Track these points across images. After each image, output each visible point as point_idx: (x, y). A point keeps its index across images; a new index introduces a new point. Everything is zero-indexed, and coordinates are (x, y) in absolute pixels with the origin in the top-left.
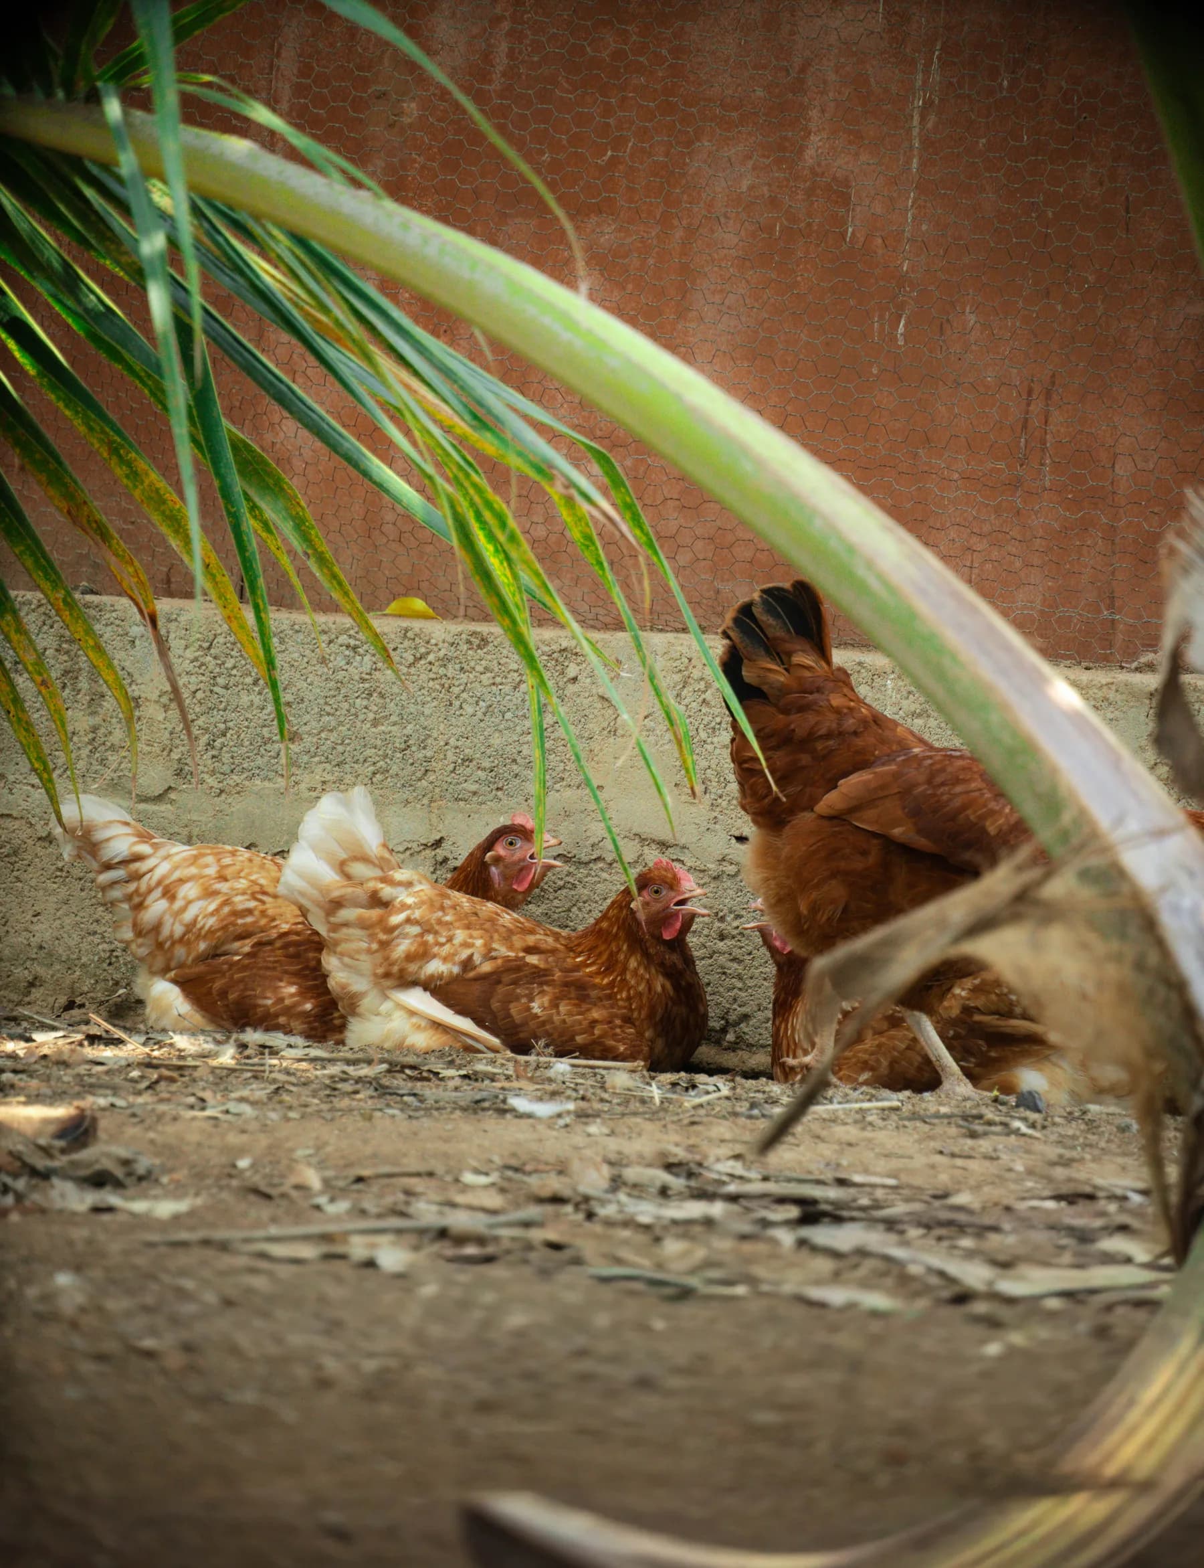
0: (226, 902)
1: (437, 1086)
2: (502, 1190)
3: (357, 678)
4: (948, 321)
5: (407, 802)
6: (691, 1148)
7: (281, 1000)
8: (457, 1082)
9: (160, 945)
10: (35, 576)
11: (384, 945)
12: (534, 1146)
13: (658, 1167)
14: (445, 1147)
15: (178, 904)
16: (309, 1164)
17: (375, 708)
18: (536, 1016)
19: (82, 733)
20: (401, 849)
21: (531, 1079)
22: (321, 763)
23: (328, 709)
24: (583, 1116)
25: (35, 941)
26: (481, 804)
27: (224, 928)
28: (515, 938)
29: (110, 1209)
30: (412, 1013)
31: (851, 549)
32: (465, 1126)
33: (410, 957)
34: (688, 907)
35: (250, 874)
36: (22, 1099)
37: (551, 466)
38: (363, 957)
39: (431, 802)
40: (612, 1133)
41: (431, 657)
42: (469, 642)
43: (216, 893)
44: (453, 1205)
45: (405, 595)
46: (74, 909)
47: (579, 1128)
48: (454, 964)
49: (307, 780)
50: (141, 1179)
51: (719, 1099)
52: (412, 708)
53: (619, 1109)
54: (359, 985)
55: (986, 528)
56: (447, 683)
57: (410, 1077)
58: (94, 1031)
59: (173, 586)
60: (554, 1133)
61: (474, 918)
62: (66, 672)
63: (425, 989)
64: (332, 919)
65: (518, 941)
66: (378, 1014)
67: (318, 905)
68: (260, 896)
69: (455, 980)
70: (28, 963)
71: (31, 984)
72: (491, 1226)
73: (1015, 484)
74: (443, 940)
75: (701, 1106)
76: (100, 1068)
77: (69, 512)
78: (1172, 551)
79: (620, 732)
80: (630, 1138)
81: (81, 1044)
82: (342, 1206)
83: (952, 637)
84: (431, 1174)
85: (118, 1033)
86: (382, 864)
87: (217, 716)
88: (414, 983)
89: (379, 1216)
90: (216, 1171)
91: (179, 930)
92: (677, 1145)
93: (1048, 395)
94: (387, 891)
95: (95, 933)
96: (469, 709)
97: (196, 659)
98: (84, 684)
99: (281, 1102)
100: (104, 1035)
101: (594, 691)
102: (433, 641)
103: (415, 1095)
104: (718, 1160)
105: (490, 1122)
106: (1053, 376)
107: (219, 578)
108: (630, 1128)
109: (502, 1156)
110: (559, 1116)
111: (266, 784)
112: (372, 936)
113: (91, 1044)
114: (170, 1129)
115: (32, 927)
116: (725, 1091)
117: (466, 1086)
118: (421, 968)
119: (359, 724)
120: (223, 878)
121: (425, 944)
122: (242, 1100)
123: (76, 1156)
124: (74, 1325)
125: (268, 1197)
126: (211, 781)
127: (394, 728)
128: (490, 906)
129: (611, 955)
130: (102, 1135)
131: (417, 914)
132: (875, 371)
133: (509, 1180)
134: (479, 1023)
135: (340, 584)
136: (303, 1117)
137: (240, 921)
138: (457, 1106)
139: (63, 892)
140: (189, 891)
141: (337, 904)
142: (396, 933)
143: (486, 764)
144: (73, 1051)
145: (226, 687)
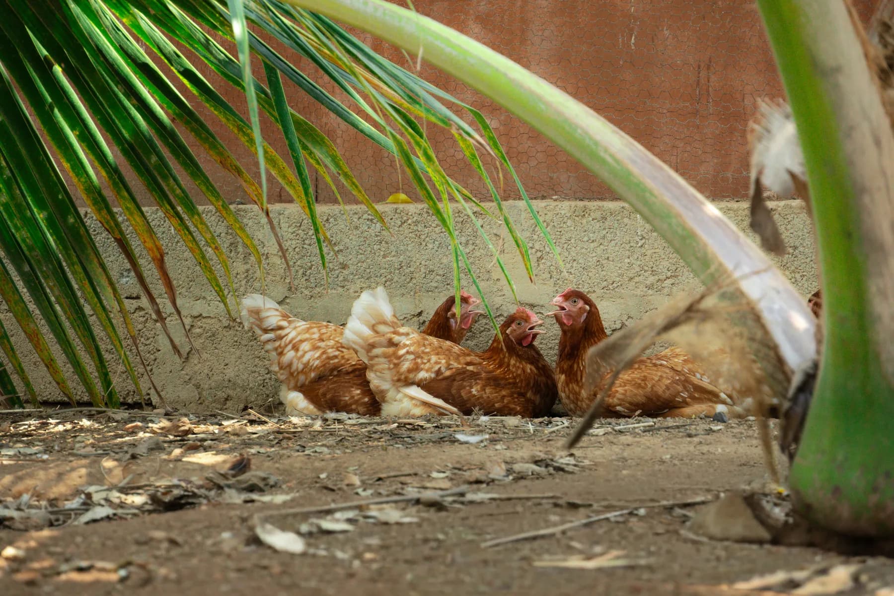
0: (324, 353)
1: (422, 433)
2: (451, 479)
3: (373, 235)
4: (655, 35)
5: (403, 294)
6: (547, 453)
7: (353, 397)
8: (432, 429)
9: (292, 374)
10: (207, 194)
11: (396, 365)
12: (468, 457)
13: (531, 463)
14: (423, 461)
15: (300, 353)
16: (356, 474)
17: (384, 249)
18: (474, 396)
19: (241, 273)
20: (402, 318)
21: (470, 426)
22: (359, 278)
23: (360, 251)
24: (493, 441)
25: (226, 378)
26: (439, 292)
27: (324, 365)
28: (461, 358)
29: (252, 501)
30: (412, 398)
31: (596, 143)
32: (434, 450)
33: (410, 371)
34: (534, 331)
35: (334, 338)
36: (214, 452)
37: (449, 120)
38: (386, 372)
39: (415, 293)
40: (508, 448)
41: (410, 221)
42: (428, 212)
43: (318, 348)
44: (425, 488)
45: (396, 192)
46: (245, 361)
47: (491, 447)
48: (432, 372)
49: (353, 288)
50: (272, 487)
51: (563, 428)
52: (402, 248)
53: (513, 436)
54: (385, 386)
55: (683, 136)
56: (418, 234)
57: (408, 429)
58: (252, 418)
59: (283, 198)
60: (479, 450)
61: (440, 350)
62: (231, 244)
63: (418, 386)
64: (369, 354)
65: (462, 360)
66: (395, 401)
67: (362, 348)
68: (340, 349)
69: (433, 380)
70: (224, 389)
71: (227, 399)
72: (442, 496)
73: (695, 113)
74: (425, 361)
75: (554, 432)
76: (255, 436)
77: (221, 162)
78: (753, 131)
79: (506, 251)
80: (517, 450)
81: (246, 425)
82: (369, 492)
83: (650, 183)
84: (416, 474)
85: (264, 418)
86: (393, 325)
87: (306, 259)
88: (413, 384)
89: (388, 496)
90: (310, 481)
91: (301, 367)
92: (540, 451)
93: (708, 68)
94: (396, 338)
95: (255, 372)
96: (430, 246)
97: (294, 232)
98: (240, 249)
99: (343, 445)
100: (258, 420)
101: (492, 232)
102: (410, 214)
103: (410, 437)
104: (562, 457)
105: (447, 447)
106: (710, 58)
107: (297, 188)
108: (517, 445)
109: (452, 463)
110: (482, 441)
111: (334, 291)
112: (390, 361)
113: (251, 424)
114: (287, 462)
115: (224, 371)
116: (566, 424)
117: (436, 432)
118: (415, 376)
119: (376, 258)
120: (322, 340)
121: (416, 364)
122: (323, 445)
123: (239, 478)
124: (229, 556)
125: (333, 490)
126: (306, 292)
127: (394, 258)
128: (448, 343)
129: (501, 360)
130: (253, 467)
131: (412, 349)
132: (621, 63)
133: (455, 474)
134: (446, 401)
135: (357, 187)
136: (353, 452)
137: (332, 362)
138: (430, 441)
139: (238, 353)
140: (305, 346)
141: (372, 346)
142: (402, 359)
143: (441, 272)
144: (241, 428)
145: (310, 245)
